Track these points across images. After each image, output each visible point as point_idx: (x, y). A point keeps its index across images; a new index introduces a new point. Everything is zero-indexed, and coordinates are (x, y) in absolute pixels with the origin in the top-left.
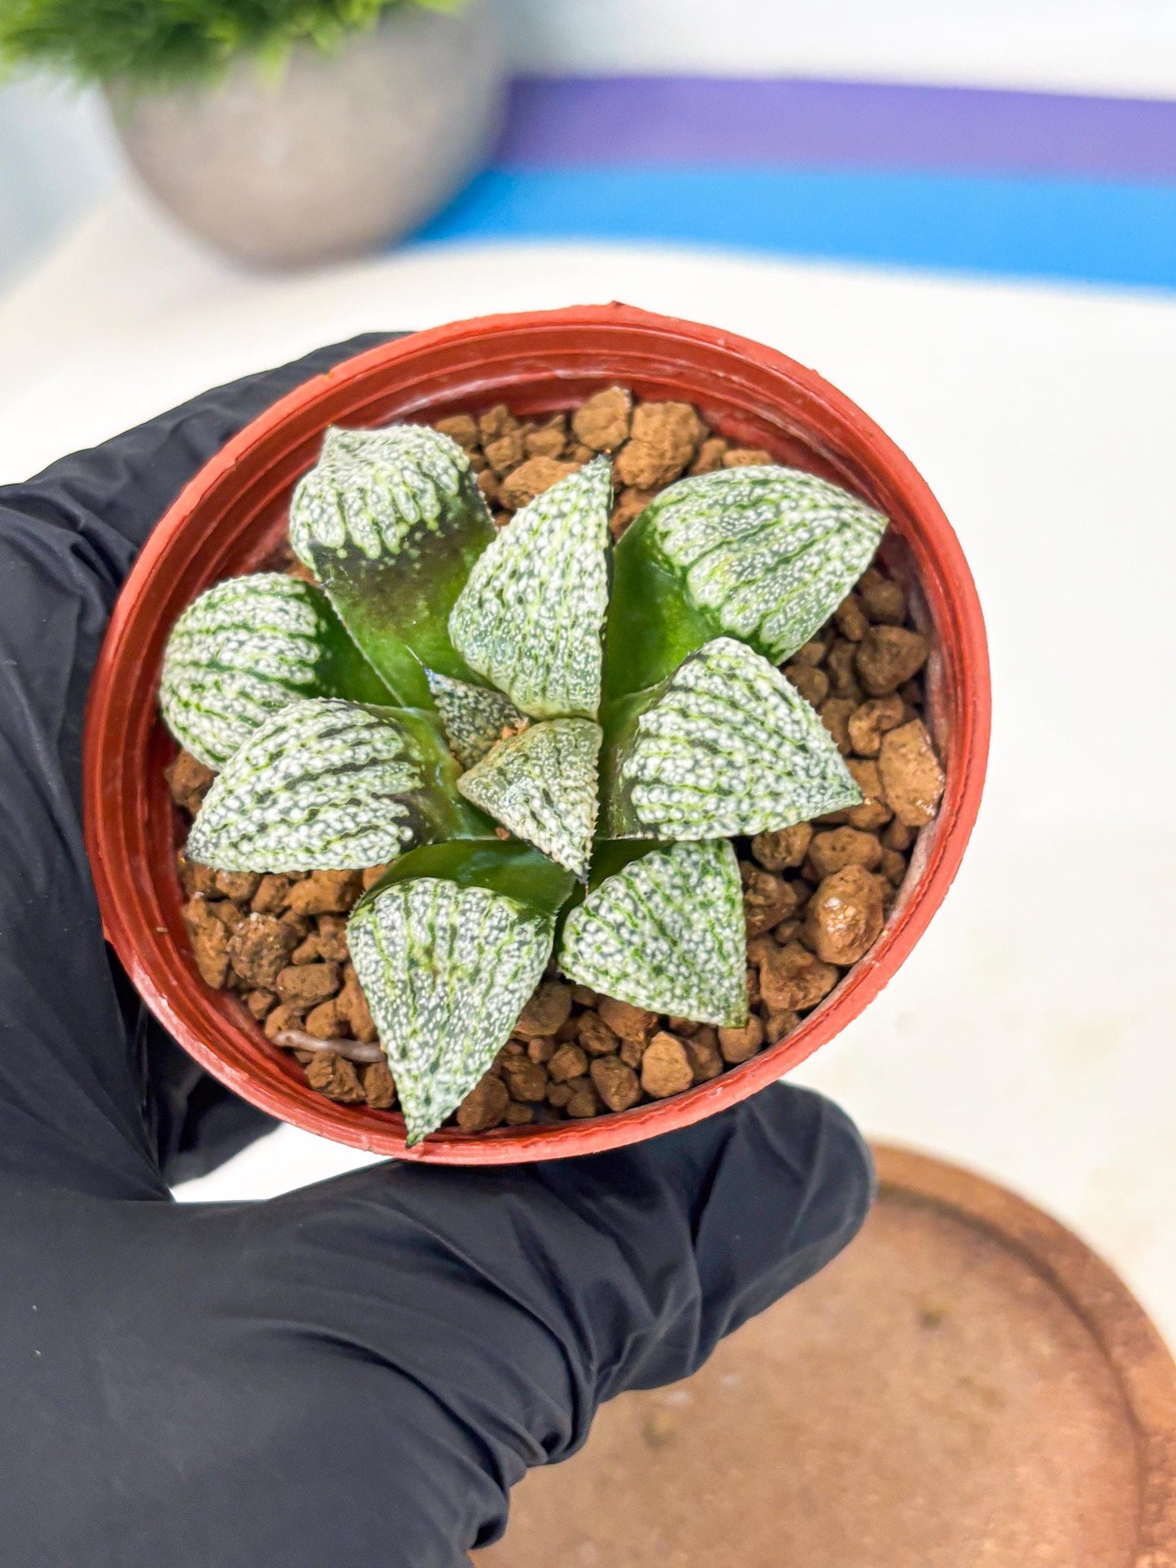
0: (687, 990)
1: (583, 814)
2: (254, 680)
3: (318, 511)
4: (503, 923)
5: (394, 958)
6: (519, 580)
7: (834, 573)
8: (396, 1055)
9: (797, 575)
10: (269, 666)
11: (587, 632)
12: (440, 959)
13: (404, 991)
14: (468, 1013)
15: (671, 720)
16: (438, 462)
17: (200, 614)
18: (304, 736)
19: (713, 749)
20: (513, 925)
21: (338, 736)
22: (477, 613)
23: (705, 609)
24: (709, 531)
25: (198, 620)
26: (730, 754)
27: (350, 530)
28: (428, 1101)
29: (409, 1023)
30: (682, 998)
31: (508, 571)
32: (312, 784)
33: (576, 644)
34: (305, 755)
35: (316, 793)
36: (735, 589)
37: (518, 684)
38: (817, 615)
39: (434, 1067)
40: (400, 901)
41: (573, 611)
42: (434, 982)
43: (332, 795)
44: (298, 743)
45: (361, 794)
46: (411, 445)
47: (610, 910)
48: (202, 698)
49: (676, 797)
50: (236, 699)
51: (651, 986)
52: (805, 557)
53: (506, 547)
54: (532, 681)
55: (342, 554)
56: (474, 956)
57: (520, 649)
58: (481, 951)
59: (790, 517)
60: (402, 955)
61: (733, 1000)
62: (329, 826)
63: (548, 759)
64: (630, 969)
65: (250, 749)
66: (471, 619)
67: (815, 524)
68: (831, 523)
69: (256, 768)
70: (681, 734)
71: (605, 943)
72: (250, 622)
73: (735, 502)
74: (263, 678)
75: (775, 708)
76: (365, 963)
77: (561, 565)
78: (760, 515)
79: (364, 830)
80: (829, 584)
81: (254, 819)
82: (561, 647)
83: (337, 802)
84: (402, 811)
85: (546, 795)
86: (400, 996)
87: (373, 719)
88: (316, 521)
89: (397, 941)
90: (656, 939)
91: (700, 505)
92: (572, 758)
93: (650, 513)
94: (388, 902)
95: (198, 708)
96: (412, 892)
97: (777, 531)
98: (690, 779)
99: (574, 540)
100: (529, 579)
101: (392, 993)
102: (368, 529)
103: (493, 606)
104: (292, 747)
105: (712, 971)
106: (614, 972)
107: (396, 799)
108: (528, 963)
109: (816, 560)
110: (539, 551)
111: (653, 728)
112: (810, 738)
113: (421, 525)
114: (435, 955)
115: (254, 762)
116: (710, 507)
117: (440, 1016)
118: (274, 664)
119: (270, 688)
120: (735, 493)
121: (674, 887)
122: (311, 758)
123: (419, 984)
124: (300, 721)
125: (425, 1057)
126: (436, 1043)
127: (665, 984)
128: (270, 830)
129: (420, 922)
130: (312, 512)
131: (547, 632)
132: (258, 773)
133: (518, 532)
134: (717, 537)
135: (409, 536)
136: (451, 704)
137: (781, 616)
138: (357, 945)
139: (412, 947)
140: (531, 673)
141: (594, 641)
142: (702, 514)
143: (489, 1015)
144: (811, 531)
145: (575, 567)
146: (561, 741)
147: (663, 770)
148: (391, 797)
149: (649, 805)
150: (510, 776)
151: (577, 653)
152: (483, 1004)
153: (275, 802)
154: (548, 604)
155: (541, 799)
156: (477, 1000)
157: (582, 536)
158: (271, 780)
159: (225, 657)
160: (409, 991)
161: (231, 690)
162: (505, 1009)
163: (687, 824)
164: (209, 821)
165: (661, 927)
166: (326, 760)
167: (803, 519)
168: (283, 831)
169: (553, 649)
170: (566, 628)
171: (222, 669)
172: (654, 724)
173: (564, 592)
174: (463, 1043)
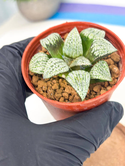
1: (88, 60)
2: (43, 62)
6: (71, 40)
8: (77, 90)
10: (44, 60)
11: (80, 44)
14: (84, 83)
20: (85, 72)
24: (89, 32)
25: (33, 60)
26: (103, 46)
28: (83, 94)
29: (77, 86)
31: (69, 40)
32: (57, 63)
36: (94, 36)
39: (82, 90)
41: (78, 42)
42: (79, 81)
43: (60, 64)
47: (95, 69)
49: (100, 51)
50: (42, 64)
51: (102, 76)
53: (68, 38)
54: (75, 53)
56: (82, 76)
57: (73, 49)
58: (83, 76)
60: (74, 79)
62: (61, 67)
66: (66, 48)
70: (97, 45)
71: (96, 72)
72: (40, 56)
75: (105, 41)
77: (75, 37)
79: (65, 67)
89: (73, 77)
90: (101, 71)
94: (70, 74)
96: (72, 72)
98: (101, 49)
101: (74, 83)
105: (107, 75)
109: (100, 33)
110: (72, 37)
112: (110, 44)
114: (78, 78)
117: (81, 85)
119: (45, 62)
121: (101, 65)
123: (77, 82)
126: (81, 88)
127: (104, 76)
129: (75, 74)
130: (45, 41)
131: (76, 45)
132: (50, 64)
133: (69, 36)
135: (56, 42)
136: (66, 59)
142: (87, 31)
143: (86, 83)
146: (80, 58)
149: (96, 53)
153: (54, 66)
154: (75, 42)
156: (84, 81)
157: (77, 34)
158: (52, 64)
162: (88, 81)
164: (46, 72)
166: (57, 61)
168: (56, 69)
169: (77, 47)
170: (78, 44)
171: (39, 62)
172: (94, 46)
173: (77, 40)
174: (85, 87)
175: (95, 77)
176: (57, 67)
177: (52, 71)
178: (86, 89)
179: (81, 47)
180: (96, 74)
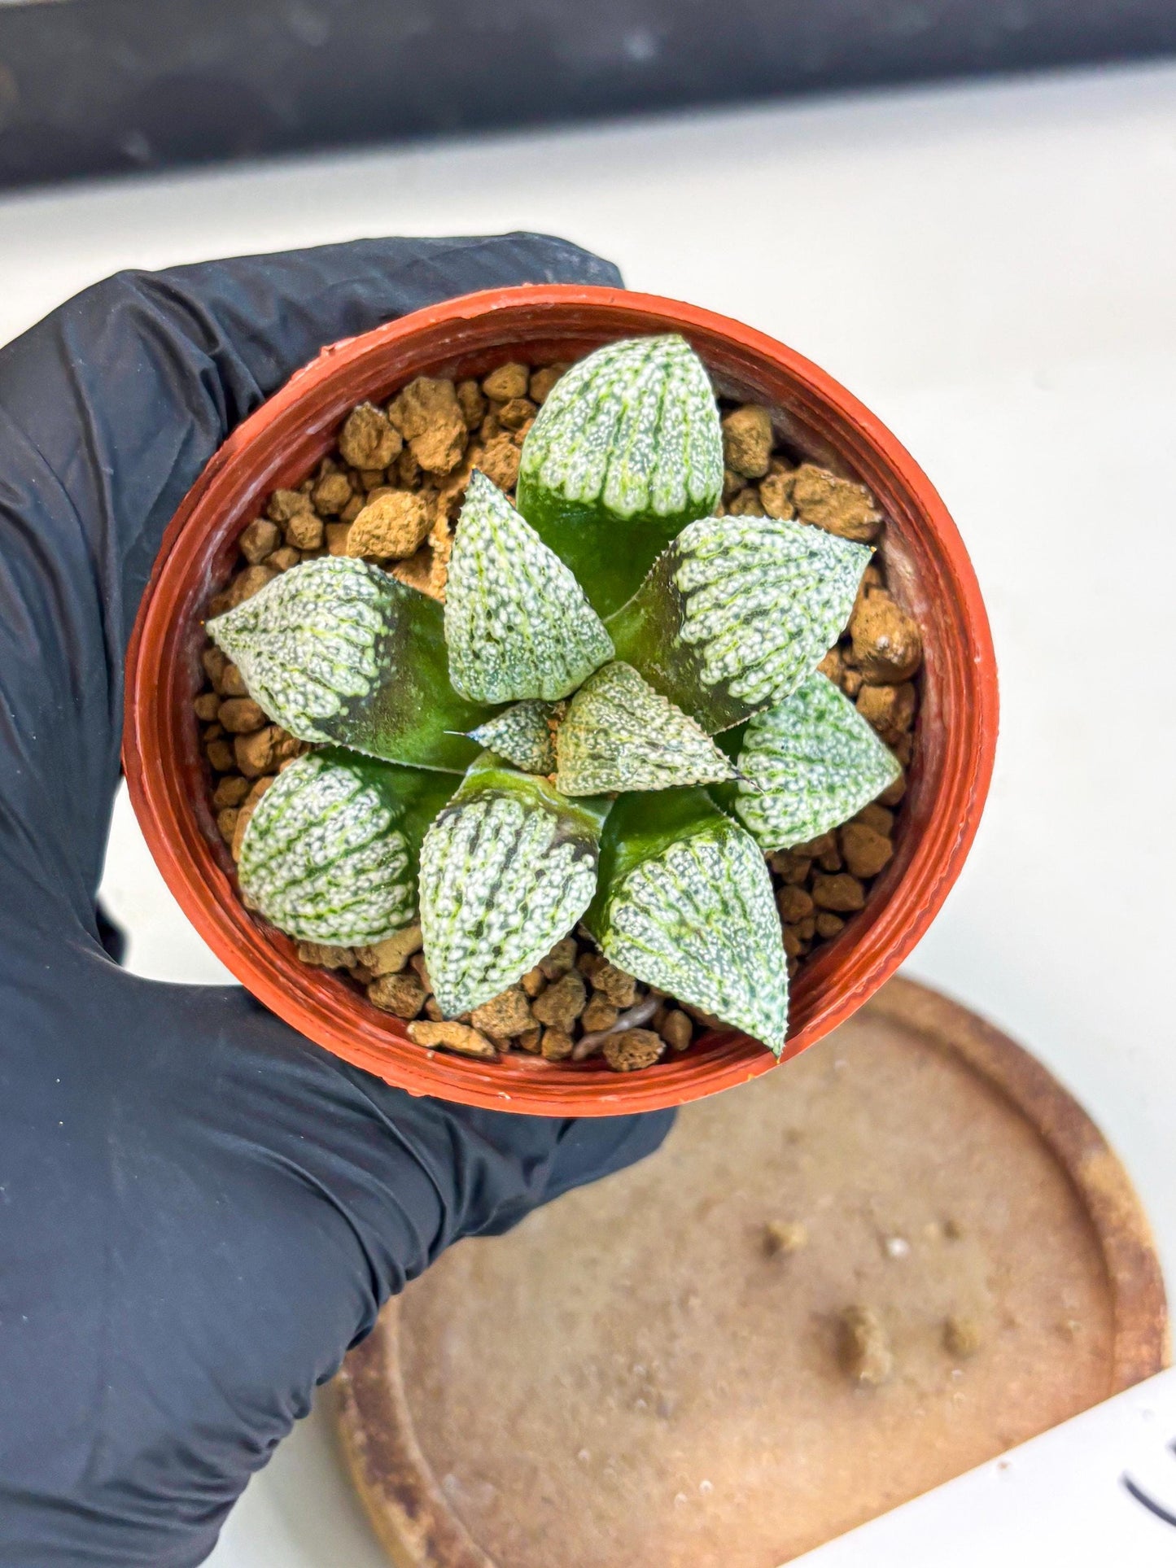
0: (857, 783)
1: (693, 734)
2: (357, 856)
3: (300, 699)
4: (715, 857)
5: (663, 949)
6: (497, 617)
7: (698, 409)
8: (722, 1009)
9: (675, 433)
10: (357, 836)
11: (577, 608)
12: (693, 919)
13: (688, 963)
14: (743, 937)
15: (715, 619)
16: (348, 583)
17: (259, 845)
18: (461, 864)
19: (761, 612)
20: (721, 852)
21: (481, 841)
22: (478, 665)
23: (637, 514)
24: (591, 457)
25: (261, 850)
26: (776, 605)
27: (339, 689)
28: (768, 1017)
29: (711, 980)
30: (859, 792)
31: (482, 616)
32: (502, 890)
33: (575, 623)
34: (477, 875)
35: (511, 893)
36: (650, 484)
38: (715, 449)
39: (752, 991)
40: (632, 908)
41: (557, 602)
42: (702, 938)
43: (522, 885)
44: (464, 871)
45: (539, 865)
47: (769, 780)
48: (329, 902)
49: (769, 667)
50: (357, 880)
51: (838, 804)
52: (668, 415)
53: (465, 601)
54: (557, 675)
55: (345, 711)
56: (716, 897)
57: (532, 661)
58: (717, 889)
59: (629, 396)
60: (666, 942)
61: (883, 760)
62: (542, 907)
63: (621, 718)
64: (816, 806)
65: (435, 906)
66: (476, 672)
67: (650, 385)
68: (660, 374)
69: (452, 916)
70: (733, 622)
71: (786, 805)
72: (312, 818)
73: (584, 419)
74: (362, 848)
75: (773, 544)
76: (647, 971)
77: (522, 578)
78: (608, 413)
79: (565, 887)
80: (702, 420)
81: (484, 951)
82: (565, 635)
83: (530, 885)
84: (569, 848)
85: (653, 745)
86: (690, 969)
87: (482, 806)
88: (306, 706)
89: (657, 935)
90: (812, 771)
91: (566, 445)
92: (636, 703)
93: (531, 481)
94: (625, 916)
95: (334, 912)
96: (634, 895)
97: (630, 414)
98: (769, 646)
99: (516, 552)
100: (504, 608)
101: (682, 972)
102: (349, 677)
103: (491, 650)
104: (462, 879)
105: (857, 755)
106: (809, 818)
107: (557, 844)
108: (754, 867)
109: (677, 410)
110: (497, 582)
111: (705, 635)
112: (809, 543)
113: (378, 638)
114: (688, 920)
115: (446, 913)
116: (572, 439)
117: (727, 955)
118: (360, 831)
119: (373, 850)
120: (577, 413)
121: (794, 725)
122: (484, 873)
123: (693, 949)
124: (445, 855)
125: (741, 992)
126: (739, 975)
127: (842, 793)
128: (506, 947)
129: (660, 909)
130: (296, 702)
131: (547, 633)
132: (458, 918)
133: (465, 582)
134: (600, 457)
135: (377, 654)
136: (504, 742)
137: (696, 473)
138: (629, 964)
139: (669, 931)
140: (552, 670)
141: (586, 610)
142: (573, 450)
144: (652, 393)
145: (533, 571)
146: (614, 697)
147: (744, 658)
148: (553, 846)
149: (749, 689)
150: (607, 754)
151: (579, 629)
152: (748, 921)
153: (490, 927)
154: (535, 613)
155: (653, 751)
156: (742, 923)
157: (519, 544)
158: (470, 915)
159: (319, 859)
160: (692, 961)
161: (346, 877)
162: (766, 910)
163: (791, 678)
164: (447, 982)
165: (809, 760)
166: (492, 865)
167: (639, 389)
168: (514, 940)
169: (558, 640)
170: (559, 619)
171: (324, 869)
172: (701, 631)
173: (540, 595)
174: (757, 958)
175: (796, 838)
176: (515, 920)
178: (774, 966)
179: (585, 626)
180: (792, 815)
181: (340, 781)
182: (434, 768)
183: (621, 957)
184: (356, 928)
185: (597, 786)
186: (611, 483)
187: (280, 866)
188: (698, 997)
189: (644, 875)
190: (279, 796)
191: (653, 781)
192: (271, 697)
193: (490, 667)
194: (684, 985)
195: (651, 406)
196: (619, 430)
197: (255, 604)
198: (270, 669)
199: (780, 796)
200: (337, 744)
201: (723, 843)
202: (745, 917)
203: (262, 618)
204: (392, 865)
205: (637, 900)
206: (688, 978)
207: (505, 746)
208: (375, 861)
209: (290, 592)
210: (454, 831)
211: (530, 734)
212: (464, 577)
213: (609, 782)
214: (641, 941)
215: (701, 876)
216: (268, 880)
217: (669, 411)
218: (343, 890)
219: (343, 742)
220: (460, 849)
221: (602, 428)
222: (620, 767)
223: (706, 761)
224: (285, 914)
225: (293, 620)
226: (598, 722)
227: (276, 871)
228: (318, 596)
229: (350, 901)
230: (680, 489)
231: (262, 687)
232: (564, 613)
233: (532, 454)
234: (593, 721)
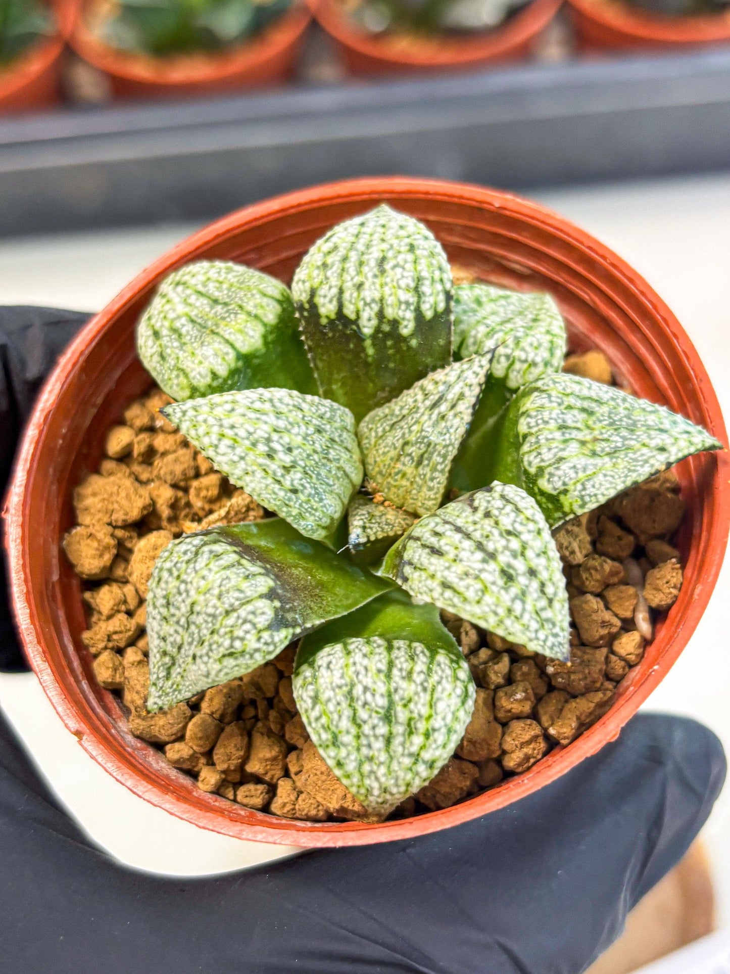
0: (540, 309)
1: (443, 374)
2: (395, 672)
4: (544, 397)
5: (596, 465)
6: (275, 451)
7: (219, 273)
8: (665, 455)
9: (225, 292)
10: (380, 661)
11: (304, 401)
12: (584, 436)
13: (617, 457)
14: (616, 415)
15: (368, 293)
17: (342, 754)
18: (447, 564)
19: (382, 261)
20: (543, 392)
21: (437, 546)
22: (302, 497)
23: (265, 337)
24: (206, 344)
25: (348, 755)
26: (383, 251)
27: (257, 595)
28: (687, 432)
29: (639, 450)
30: (546, 310)
31: (267, 461)
32: (485, 542)
33: (314, 409)
34: (464, 555)
35: (491, 538)
36: (249, 314)
37: (348, 469)
39: (662, 431)
41: (290, 408)
42: (603, 440)
43: (489, 528)
44: (454, 564)
45: (480, 514)
46: (170, 579)
47: (507, 347)
48: (420, 716)
49: (425, 274)
50: (414, 682)
51: (549, 320)
52: (211, 292)
53: (249, 469)
54: (343, 455)
56: (575, 412)
57: (324, 458)
58: (570, 407)
59: (181, 309)
60: (592, 461)
62: (515, 521)
63: (402, 428)
64: (543, 330)
65: (470, 603)
66: (306, 503)
67: (183, 296)
68: (180, 288)
69: (485, 590)
70: (378, 281)
71: (531, 345)
72: (345, 689)
73: (177, 341)
74: (391, 664)
75: (340, 238)
76: (608, 486)
77: (258, 416)
78: (183, 325)
79: (508, 501)
80: (227, 273)
81: (527, 583)
82: (317, 423)
83: (492, 523)
84: (479, 495)
85: (435, 405)
86: (622, 459)
88: (254, 625)
89: (583, 463)
90: (515, 323)
91: (186, 357)
92: (397, 412)
94: (556, 479)
95: (430, 717)
96: (543, 464)
97: (193, 313)
98: (409, 266)
99: (236, 407)
100: (273, 441)
101: (622, 464)
102: (253, 582)
103: (296, 476)
104: (459, 568)
106: (549, 337)
107: (471, 501)
109: (211, 285)
110: (250, 434)
111: (376, 308)
112: (354, 225)
113: (238, 553)
114: (583, 439)
115: (480, 593)
116: (185, 352)
117: (624, 433)
118: (377, 657)
119: (397, 658)
120: (169, 345)
122: (464, 551)
123: (607, 450)
124: (433, 576)
125: (659, 436)
126: (645, 432)
127: (542, 317)
128: (533, 564)
129: (563, 450)
130: (247, 632)
131: (309, 432)
132: (488, 585)
134: (209, 339)
135: (249, 561)
136: (371, 528)
138: (595, 495)
139: (584, 454)
140: (338, 455)
141: (309, 397)
142: (193, 353)
143: (613, 399)
144: (189, 296)
145: (258, 405)
146: (384, 429)
147: (408, 286)
148: (471, 505)
150: (423, 449)
151: (320, 412)
152: (606, 403)
153: (509, 566)
154: (289, 427)
155: (439, 406)
156: (605, 409)
157: (232, 402)
159: (382, 702)
160: (616, 455)
161: (408, 689)
164: (536, 631)
166: (460, 542)
167: (180, 302)
168: (530, 553)
169: (319, 431)
170: (304, 416)
171: (391, 703)
172: (371, 309)
173: (278, 414)
174: (637, 415)
177: (543, 585)
178: (650, 409)
179: (320, 407)
180: (540, 345)
181: (329, 655)
182: (361, 605)
183: (587, 499)
184: (453, 708)
185: (442, 471)
186: (232, 338)
187: (369, 746)
188: (647, 465)
189: (531, 451)
190: (313, 708)
191: (462, 419)
192: (231, 655)
193: (309, 490)
194: (633, 468)
195: (197, 299)
196: (200, 324)
197: (155, 650)
198: (210, 645)
199: (522, 344)
200: (298, 630)
201: (537, 389)
202: (602, 403)
203: (169, 648)
204: (418, 652)
205: (547, 463)
206: (629, 463)
207: (374, 530)
208: (407, 661)
209: (163, 606)
210: (419, 566)
211: (377, 513)
212: (231, 456)
213: (444, 457)
214: (581, 475)
215: (553, 412)
216: (375, 768)
217: (208, 290)
218: (416, 698)
219: (299, 625)
220: (436, 564)
221: (191, 333)
222: (437, 441)
223: (468, 369)
224: (411, 769)
225: (184, 609)
226: (395, 448)
227: (371, 754)
228: (178, 577)
229: (428, 697)
230: (265, 300)
231: (220, 660)
232: (301, 410)
233: (178, 385)
234: (393, 453)
